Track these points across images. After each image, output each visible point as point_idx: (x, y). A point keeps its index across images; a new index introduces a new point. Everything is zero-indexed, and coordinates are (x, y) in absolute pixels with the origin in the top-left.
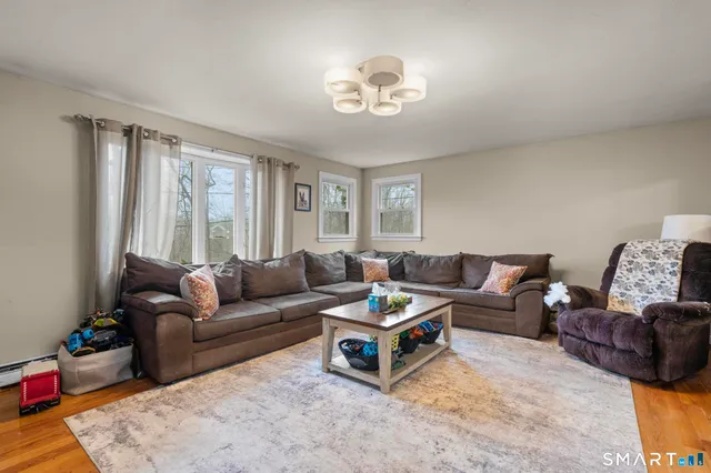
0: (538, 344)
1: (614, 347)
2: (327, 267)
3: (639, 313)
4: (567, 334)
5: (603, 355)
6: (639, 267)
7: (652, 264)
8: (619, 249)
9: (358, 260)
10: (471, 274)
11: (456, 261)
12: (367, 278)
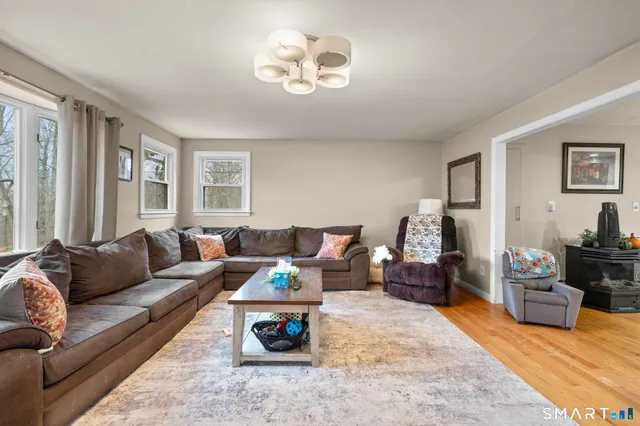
0: (367, 293)
1: (423, 286)
2: (167, 248)
3: (435, 261)
4: (392, 282)
5: (418, 293)
6: (419, 232)
7: (426, 230)
8: (405, 221)
9: (192, 238)
10: (305, 245)
11: (291, 235)
12: (205, 256)
